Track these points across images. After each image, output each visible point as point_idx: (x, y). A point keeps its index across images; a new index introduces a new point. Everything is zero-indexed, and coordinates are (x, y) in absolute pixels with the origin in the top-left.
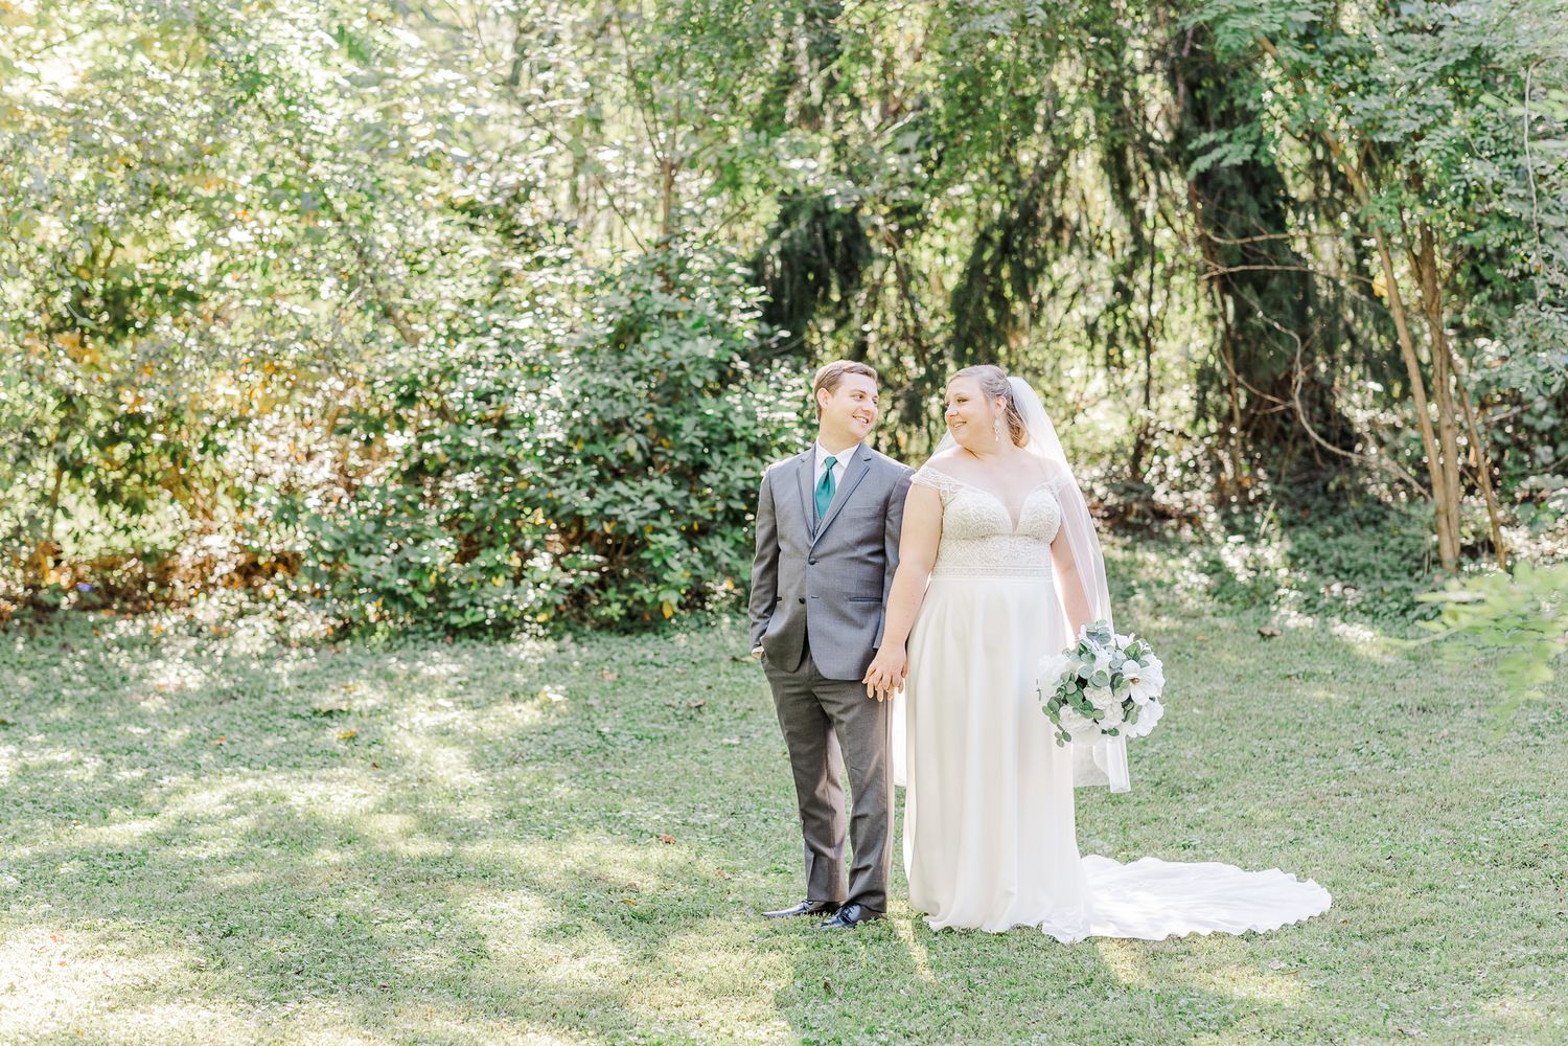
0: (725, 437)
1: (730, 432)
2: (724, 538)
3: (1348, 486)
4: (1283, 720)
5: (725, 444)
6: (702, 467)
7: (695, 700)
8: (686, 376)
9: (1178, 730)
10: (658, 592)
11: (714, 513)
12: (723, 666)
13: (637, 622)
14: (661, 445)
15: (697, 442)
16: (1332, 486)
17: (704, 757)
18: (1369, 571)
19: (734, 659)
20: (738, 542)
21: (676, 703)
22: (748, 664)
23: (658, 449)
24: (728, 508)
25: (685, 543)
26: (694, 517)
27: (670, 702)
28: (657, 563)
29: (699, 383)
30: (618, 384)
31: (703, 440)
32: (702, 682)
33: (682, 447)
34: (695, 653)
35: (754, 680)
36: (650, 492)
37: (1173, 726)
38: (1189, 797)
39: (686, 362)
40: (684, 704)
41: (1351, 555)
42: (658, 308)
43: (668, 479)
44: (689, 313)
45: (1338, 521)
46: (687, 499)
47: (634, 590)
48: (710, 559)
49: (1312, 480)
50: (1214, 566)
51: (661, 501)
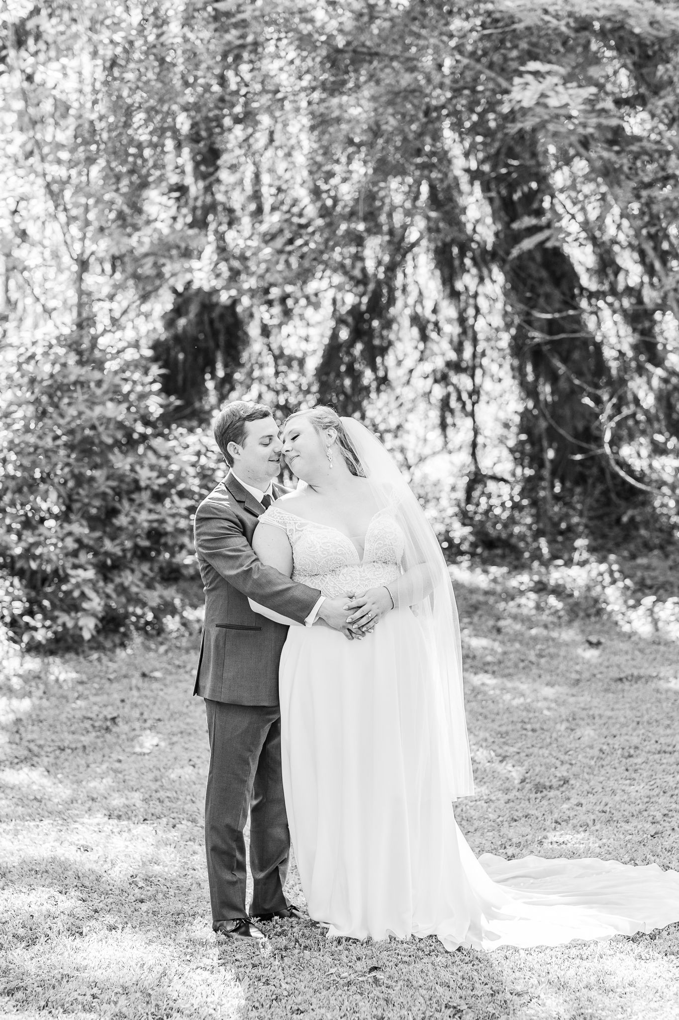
0: (132, 486)
1: (136, 482)
2: (133, 571)
3: (638, 519)
4: (622, 720)
5: (132, 492)
6: (114, 512)
7: (109, 712)
8: (99, 435)
9: (534, 730)
10: (78, 619)
11: (124, 550)
12: (134, 682)
13: (62, 644)
14: (78, 494)
15: (109, 491)
16: (625, 519)
17: (117, 765)
18: (668, 587)
19: (144, 675)
20: (144, 575)
21: (93, 716)
22: (156, 679)
23: (76, 497)
24: (136, 546)
25: (100, 577)
26: (107, 554)
27: (89, 715)
28: (76, 594)
29: (110, 441)
30: (41, 443)
31: (113, 489)
32: (116, 697)
33: (97, 495)
34: (111, 670)
35: (161, 693)
36: (70, 534)
37: (529, 727)
38: (552, 794)
39: (97, 423)
40: (101, 716)
41: (652, 574)
42: (73, 378)
43: (85, 523)
44: (99, 383)
45: (632, 547)
46: (100, 539)
47: (57, 617)
48: (122, 590)
49: (607, 514)
50: (541, 586)
51: (78, 541)
